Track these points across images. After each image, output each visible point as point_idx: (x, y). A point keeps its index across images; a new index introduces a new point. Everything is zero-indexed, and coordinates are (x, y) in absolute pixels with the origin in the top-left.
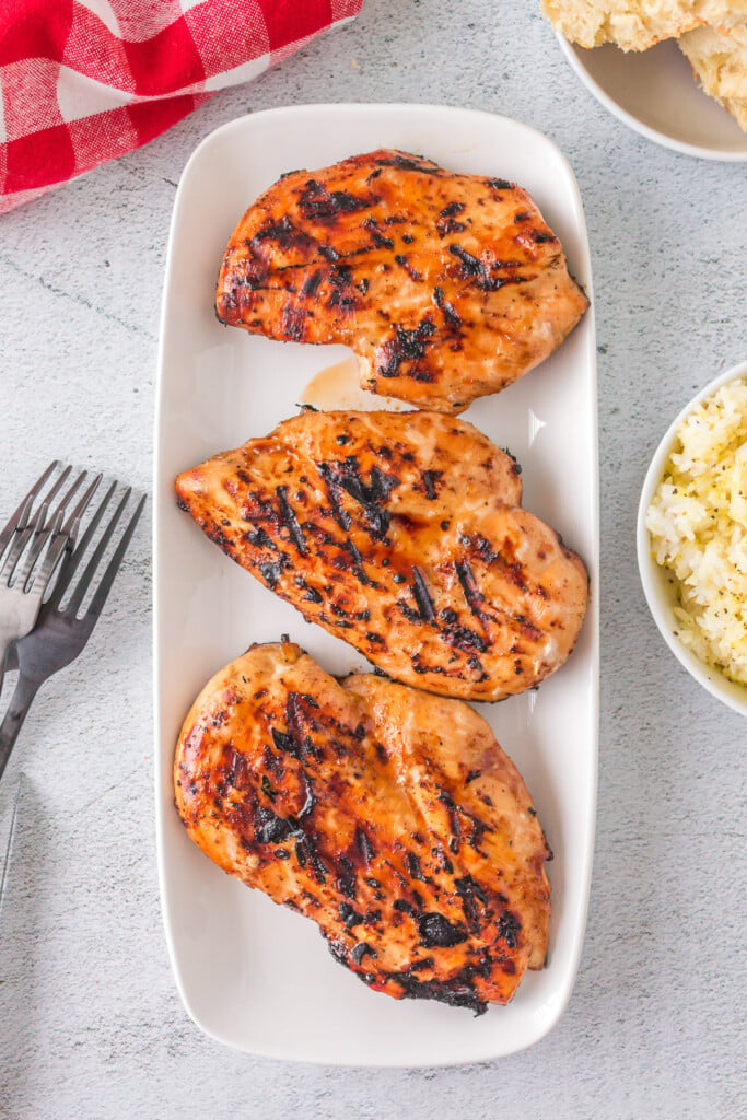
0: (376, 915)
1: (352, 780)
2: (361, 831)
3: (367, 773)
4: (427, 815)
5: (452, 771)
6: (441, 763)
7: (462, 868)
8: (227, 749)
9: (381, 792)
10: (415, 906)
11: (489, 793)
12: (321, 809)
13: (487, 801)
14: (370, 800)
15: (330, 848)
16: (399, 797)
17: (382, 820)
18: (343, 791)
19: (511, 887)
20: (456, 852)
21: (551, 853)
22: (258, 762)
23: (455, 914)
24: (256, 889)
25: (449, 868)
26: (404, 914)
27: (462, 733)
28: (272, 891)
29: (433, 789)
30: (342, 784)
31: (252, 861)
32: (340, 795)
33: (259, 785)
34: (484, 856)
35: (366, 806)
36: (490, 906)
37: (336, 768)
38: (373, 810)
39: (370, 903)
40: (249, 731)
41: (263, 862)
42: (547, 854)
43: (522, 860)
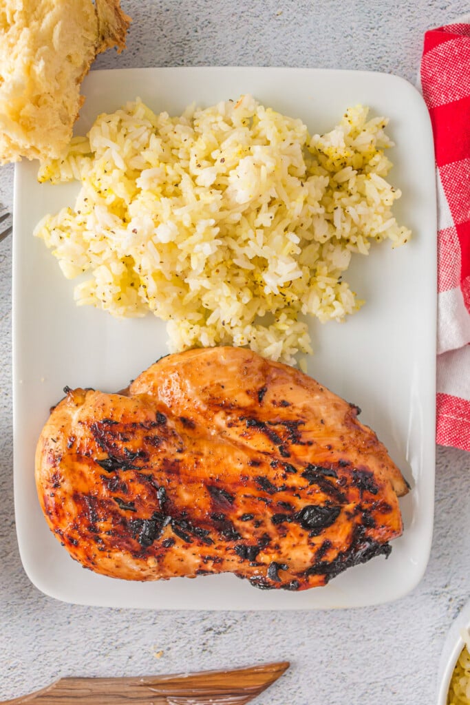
0: (266, 539)
1: (179, 456)
2: (213, 487)
3: (187, 444)
4: (250, 444)
5: (245, 401)
6: (233, 401)
7: (300, 463)
8: (76, 497)
9: (205, 451)
10: (287, 513)
11: (282, 398)
12: (173, 492)
13: (284, 404)
14: (202, 460)
15: (198, 514)
16: (220, 445)
17: (220, 470)
18: (179, 468)
19: (345, 450)
20: (288, 455)
21: (357, 407)
22: (104, 492)
23: (320, 498)
24: (171, 578)
25: (291, 470)
26: (284, 524)
27: (233, 369)
28: (182, 572)
29: (240, 423)
30: (173, 464)
31: (152, 562)
32: (178, 473)
33: (117, 506)
34: (310, 444)
35: (202, 467)
36: (339, 475)
37: (161, 457)
38: (209, 467)
39: (254, 533)
40: (82, 474)
41: (160, 559)
42: (355, 411)
43: (340, 428)
